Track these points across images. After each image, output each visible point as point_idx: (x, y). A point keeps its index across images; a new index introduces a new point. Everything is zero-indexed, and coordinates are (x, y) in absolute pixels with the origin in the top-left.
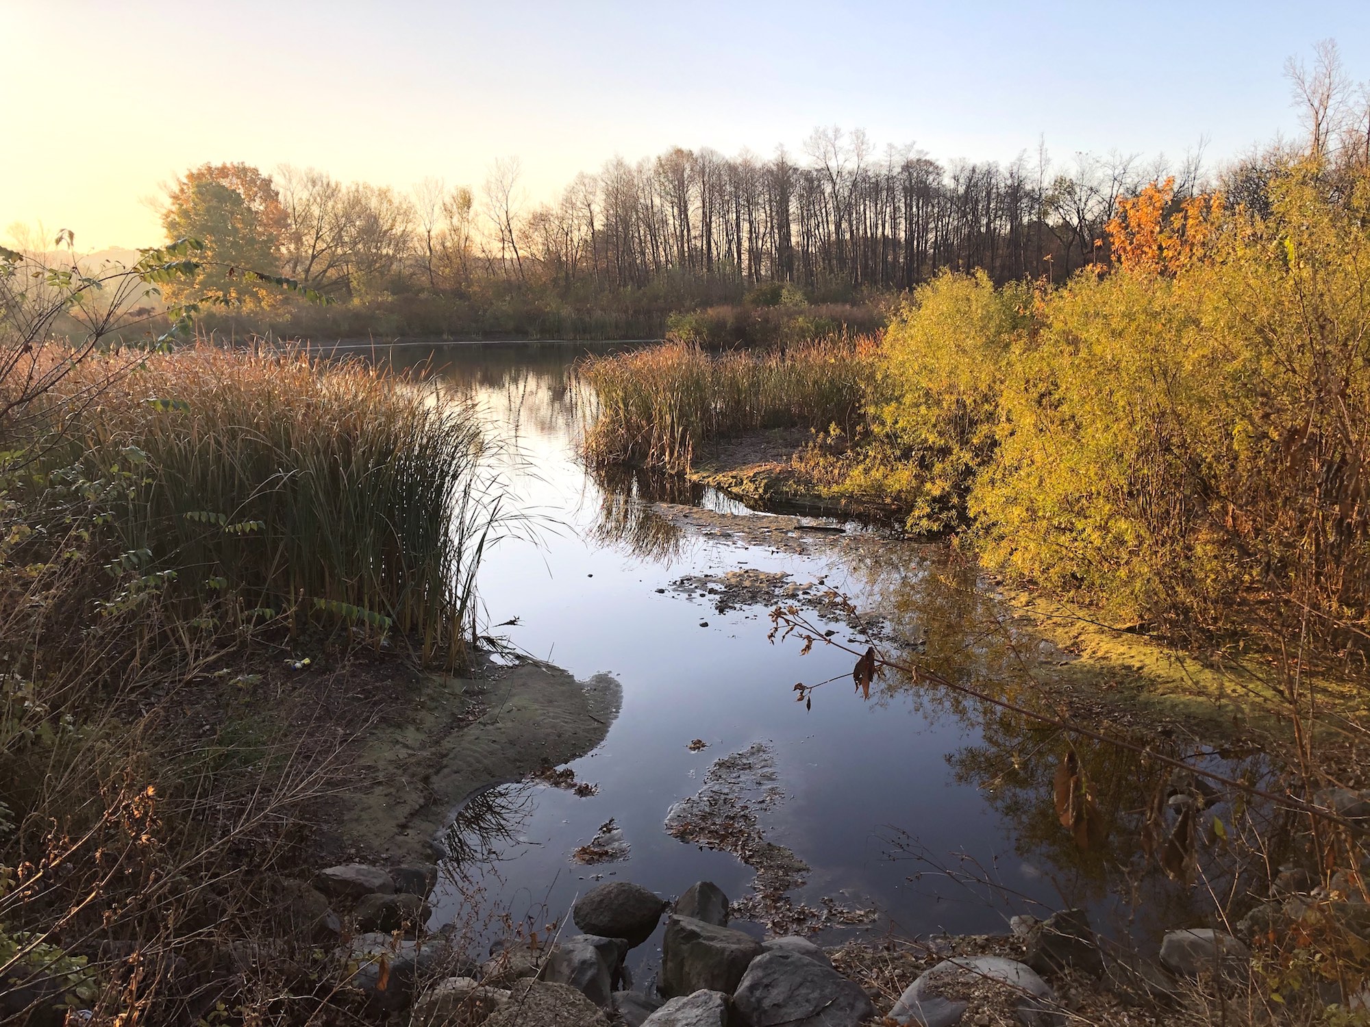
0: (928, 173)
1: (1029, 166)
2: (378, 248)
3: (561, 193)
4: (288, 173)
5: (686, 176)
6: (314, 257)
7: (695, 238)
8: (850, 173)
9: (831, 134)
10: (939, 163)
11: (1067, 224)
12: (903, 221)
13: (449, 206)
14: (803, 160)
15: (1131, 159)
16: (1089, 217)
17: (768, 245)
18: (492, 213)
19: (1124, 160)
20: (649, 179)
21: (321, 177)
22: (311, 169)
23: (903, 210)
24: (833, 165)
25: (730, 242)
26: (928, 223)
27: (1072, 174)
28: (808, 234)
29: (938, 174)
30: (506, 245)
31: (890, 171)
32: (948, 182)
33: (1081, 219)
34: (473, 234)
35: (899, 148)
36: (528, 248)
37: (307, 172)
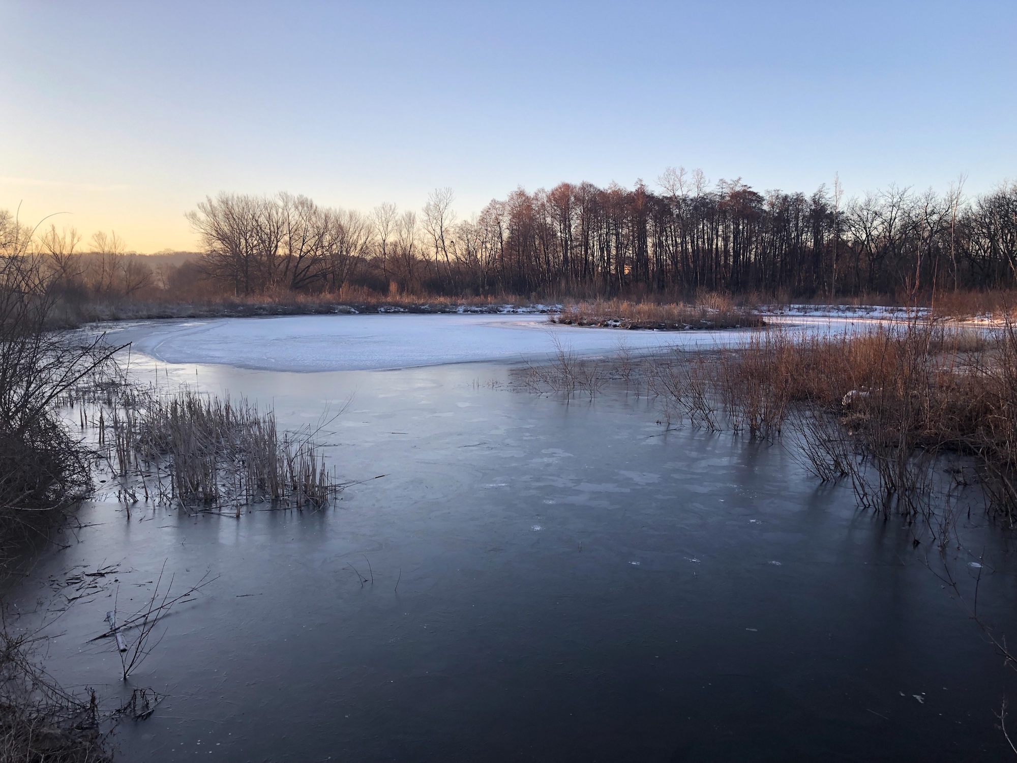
0: (752, 201)
1: (827, 196)
2: (347, 252)
3: (478, 214)
4: (286, 198)
5: (570, 202)
6: (301, 257)
7: (576, 246)
8: (692, 200)
9: (678, 173)
10: (761, 194)
11: (857, 242)
12: (732, 236)
13: (399, 222)
14: (658, 190)
15: (905, 191)
16: (875, 233)
17: (630, 253)
18: (430, 227)
19: (900, 191)
20: (543, 205)
21: (307, 200)
22: (301, 196)
23: (732, 227)
24: (679, 193)
25: (602, 249)
26: (751, 237)
27: (861, 201)
28: (659, 245)
29: (758, 202)
30: (440, 249)
31: (722, 197)
32: (766, 207)
33: (867, 236)
34: (414, 242)
35: (730, 182)
36: (455, 253)
37: (298, 198)
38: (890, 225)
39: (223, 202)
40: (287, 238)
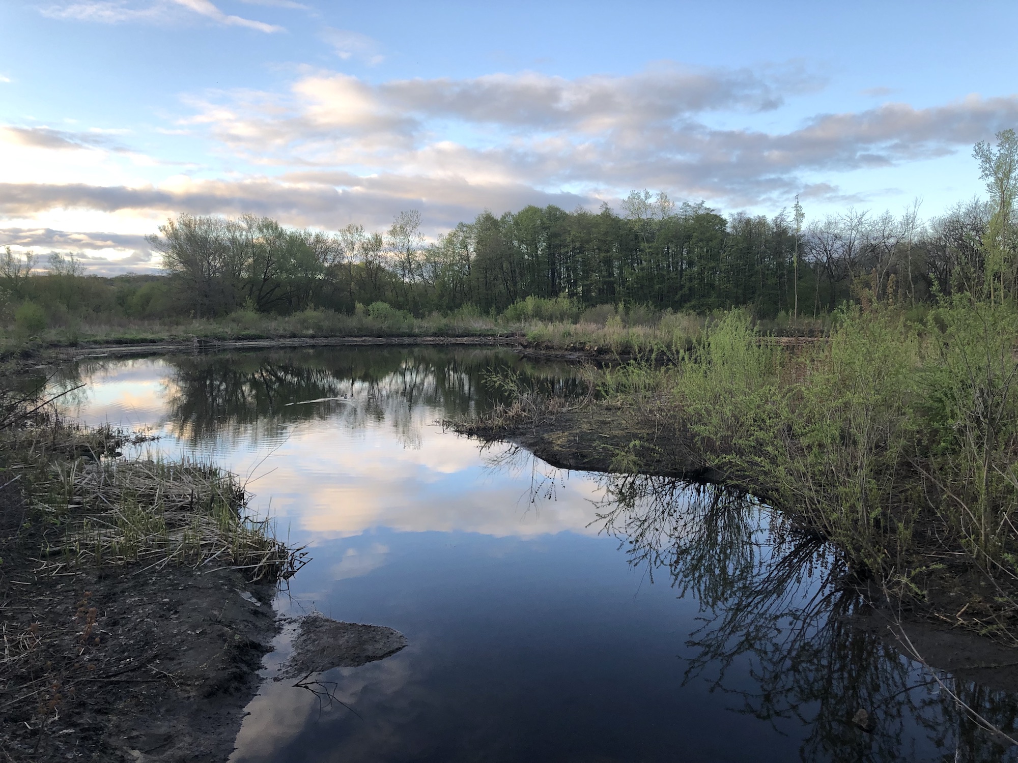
0: (715, 224)
1: (788, 220)
2: (313, 275)
3: (445, 237)
4: (249, 221)
5: (537, 226)
6: (265, 280)
7: (543, 269)
8: (656, 223)
9: (642, 196)
10: (724, 217)
11: (816, 263)
13: (365, 245)
14: (622, 214)
15: (863, 215)
16: (835, 256)
18: (396, 250)
19: (858, 215)
20: (510, 228)
21: (271, 223)
22: (266, 219)
24: (644, 217)
27: (821, 225)
29: (722, 224)
30: (407, 271)
31: (686, 220)
32: (728, 230)
33: (828, 257)
34: (382, 265)
35: (693, 206)
36: (421, 275)
37: (262, 221)
38: (850, 248)
39: (185, 225)
40: (251, 260)
